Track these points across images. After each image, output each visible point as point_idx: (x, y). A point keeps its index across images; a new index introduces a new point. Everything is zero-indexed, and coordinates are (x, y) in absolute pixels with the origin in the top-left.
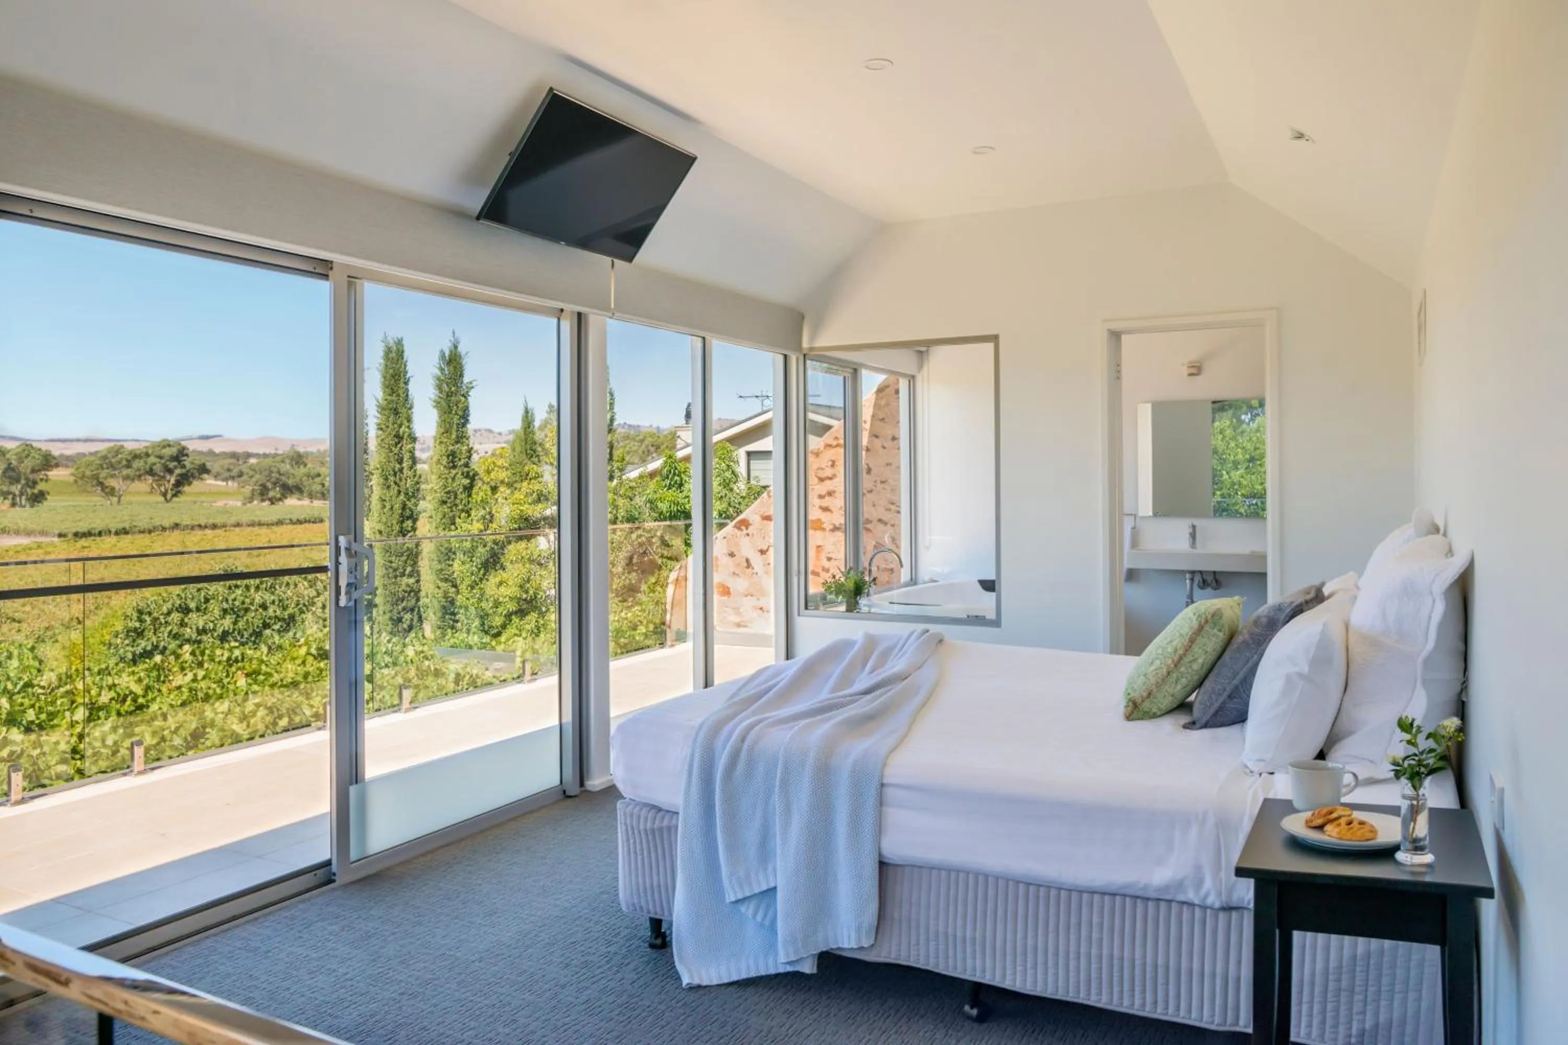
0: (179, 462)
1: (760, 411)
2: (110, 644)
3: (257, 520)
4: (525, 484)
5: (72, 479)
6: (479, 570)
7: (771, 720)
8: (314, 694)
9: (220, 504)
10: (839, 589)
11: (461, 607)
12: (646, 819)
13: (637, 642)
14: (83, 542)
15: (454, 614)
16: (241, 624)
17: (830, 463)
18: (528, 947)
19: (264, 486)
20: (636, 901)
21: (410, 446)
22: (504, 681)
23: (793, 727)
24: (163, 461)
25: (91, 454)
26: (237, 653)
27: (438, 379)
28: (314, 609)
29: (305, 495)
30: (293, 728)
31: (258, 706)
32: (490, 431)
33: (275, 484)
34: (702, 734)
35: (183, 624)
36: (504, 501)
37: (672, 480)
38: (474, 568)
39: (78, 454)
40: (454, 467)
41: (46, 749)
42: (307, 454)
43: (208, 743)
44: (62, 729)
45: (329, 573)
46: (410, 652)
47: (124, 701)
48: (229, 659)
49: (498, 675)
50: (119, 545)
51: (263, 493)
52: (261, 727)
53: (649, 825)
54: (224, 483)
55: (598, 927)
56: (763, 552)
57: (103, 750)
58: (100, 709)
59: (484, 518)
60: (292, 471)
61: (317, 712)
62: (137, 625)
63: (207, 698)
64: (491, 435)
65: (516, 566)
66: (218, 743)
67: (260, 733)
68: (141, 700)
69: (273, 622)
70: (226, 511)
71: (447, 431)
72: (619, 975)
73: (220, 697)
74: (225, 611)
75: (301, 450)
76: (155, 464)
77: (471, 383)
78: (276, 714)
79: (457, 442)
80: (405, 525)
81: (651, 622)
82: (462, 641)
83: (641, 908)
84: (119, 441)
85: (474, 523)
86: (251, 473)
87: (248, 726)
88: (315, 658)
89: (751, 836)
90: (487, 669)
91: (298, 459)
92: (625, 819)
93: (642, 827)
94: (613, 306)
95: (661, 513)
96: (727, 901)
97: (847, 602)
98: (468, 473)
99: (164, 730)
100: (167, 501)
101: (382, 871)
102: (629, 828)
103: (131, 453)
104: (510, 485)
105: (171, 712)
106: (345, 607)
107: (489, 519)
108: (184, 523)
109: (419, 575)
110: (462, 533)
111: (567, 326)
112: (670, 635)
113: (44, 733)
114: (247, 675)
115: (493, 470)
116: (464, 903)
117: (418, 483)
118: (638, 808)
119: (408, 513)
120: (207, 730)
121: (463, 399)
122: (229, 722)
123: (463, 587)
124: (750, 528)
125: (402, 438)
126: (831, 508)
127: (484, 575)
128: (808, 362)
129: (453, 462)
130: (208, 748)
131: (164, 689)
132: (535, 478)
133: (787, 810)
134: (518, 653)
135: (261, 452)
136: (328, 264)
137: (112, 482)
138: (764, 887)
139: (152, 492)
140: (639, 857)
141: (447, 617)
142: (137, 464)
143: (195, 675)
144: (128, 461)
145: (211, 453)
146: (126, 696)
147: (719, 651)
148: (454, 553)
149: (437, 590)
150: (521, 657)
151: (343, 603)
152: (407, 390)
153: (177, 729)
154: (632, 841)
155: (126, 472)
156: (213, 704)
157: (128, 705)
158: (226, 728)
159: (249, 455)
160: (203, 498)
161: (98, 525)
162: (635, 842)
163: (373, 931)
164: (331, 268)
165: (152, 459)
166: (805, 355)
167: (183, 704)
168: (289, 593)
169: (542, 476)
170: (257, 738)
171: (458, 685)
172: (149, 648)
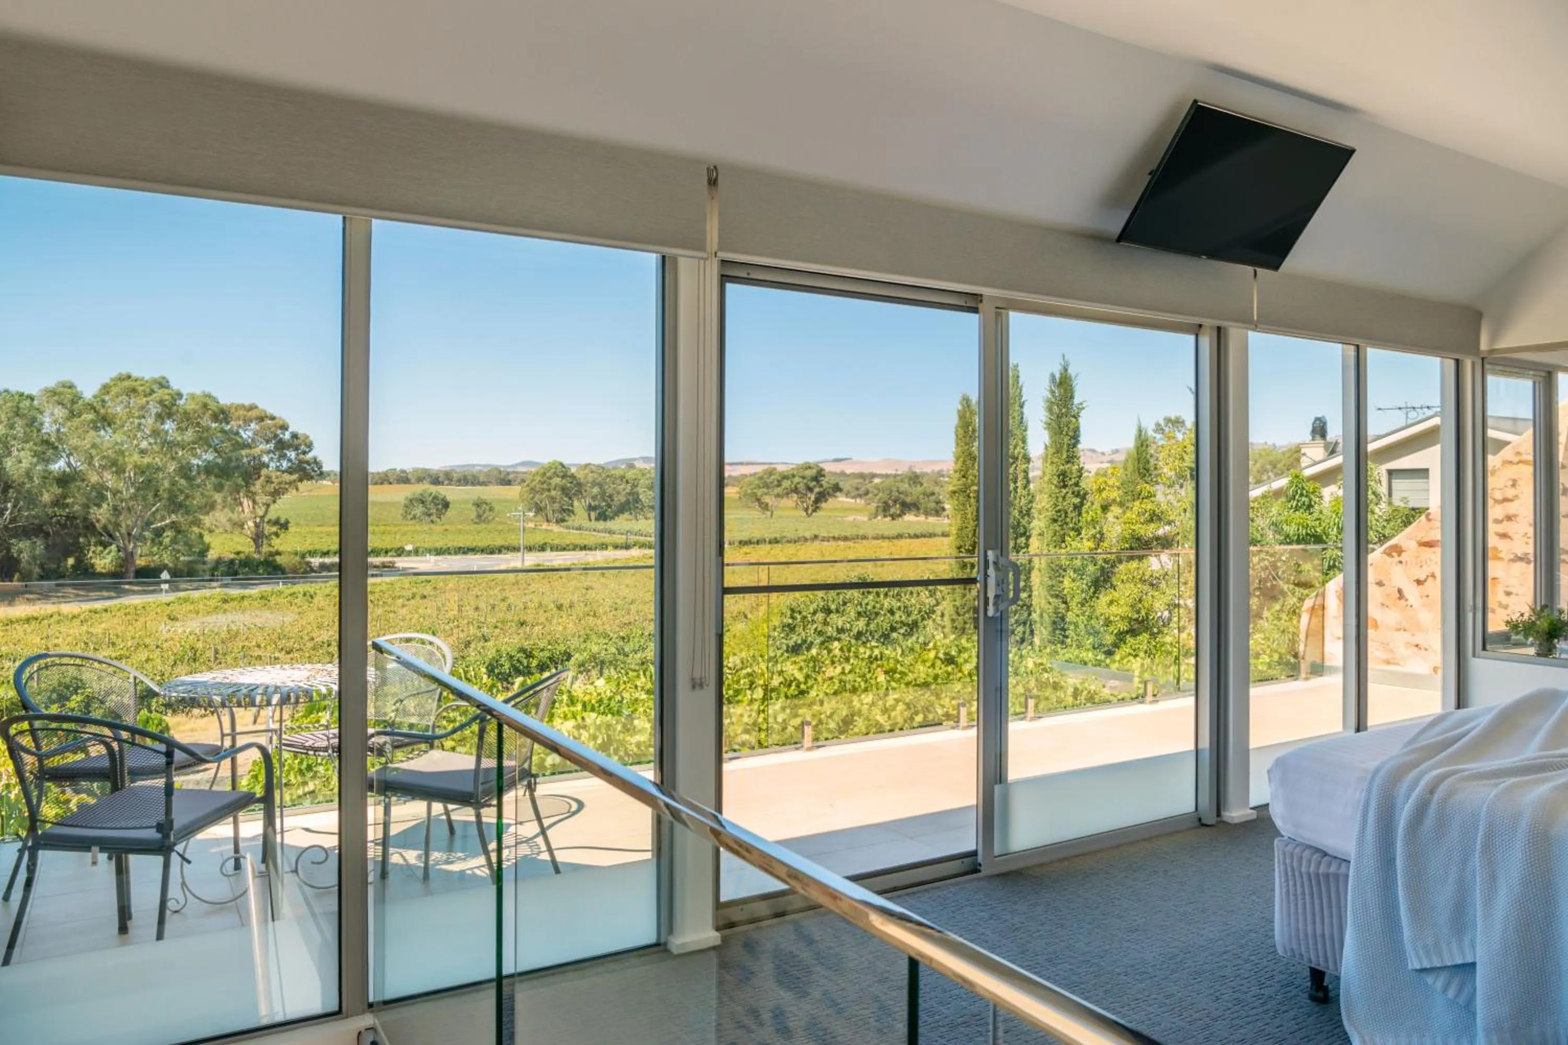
0: (818, 482)
1: (1404, 424)
2: (769, 636)
3: (880, 533)
4: (1137, 503)
5: (738, 495)
6: (1090, 587)
7: (1467, 773)
8: (943, 695)
9: (850, 518)
10: (1528, 628)
11: (1070, 623)
12: (1309, 862)
13: (1261, 672)
14: (746, 549)
15: (1064, 630)
16: (872, 627)
17: (1511, 483)
18: (1173, 972)
19: (886, 503)
20: (1295, 947)
21: (1024, 466)
22: (1123, 699)
23: (1497, 785)
24: (805, 481)
25: (751, 475)
26: (876, 652)
27: (1049, 401)
28: (934, 617)
29: (921, 511)
30: (925, 725)
31: (897, 701)
32: (1093, 451)
33: (895, 502)
34: (1378, 781)
35: (825, 623)
36: (1115, 520)
37: (1298, 501)
38: (1084, 586)
39: (742, 475)
40: (1065, 486)
41: (734, 719)
42: (924, 474)
43: (856, 730)
44: (744, 704)
45: (978, 585)
46: (1030, 663)
47: (790, 685)
48: (870, 657)
49: (1116, 693)
50: (772, 552)
51: (885, 509)
52: (900, 720)
53: (1312, 870)
54: (853, 501)
55: (1248, 966)
56: (1419, 582)
57: (775, 726)
58: (773, 690)
59: (1094, 537)
60: (909, 490)
61: (947, 712)
62: (790, 621)
63: (854, 690)
64: (1094, 455)
65: (1127, 585)
66: (864, 731)
67: (899, 726)
68: (803, 686)
69: (899, 626)
70: (854, 524)
71: (1058, 451)
72: (1277, 1022)
73: (866, 690)
74: (859, 614)
75: (918, 471)
76: (798, 483)
77: (1081, 404)
78: (913, 711)
79: (1068, 462)
80: (1019, 541)
81: (1276, 651)
82: (1077, 657)
83: (1301, 955)
84: (771, 464)
85: (1085, 541)
86: (876, 492)
87: (889, 717)
88: (943, 663)
89: (1443, 898)
90: (1104, 686)
91: (915, 479)
92: (1285, 859)
93: (1304, 869)
94: (1255, 318)
95: (1288, 536)
96: (1410, 967)
97: (1540, 645)
98: (1079, 492)
99: (821, 714)
100: (809, 516)
101: (1023, 869)
102: (1289, 869)
103: (780, 474)
104: (1121, 504)
105: (826, 699)
106: (993, 617)
107: (1100, 538)
108: (822, 535)
109: (1031, 591)
110: (1072, 552)
111: (1206, 342)
112: (1304, 667)
113: (731, 706)
114: (886, 673)
115: (1104, 489)
116: (1104, 914)
117: (1031, 502)
118: (1298, 850)
119: (1022, 530)
120: (856, 718)
121: (1074, 420)
122: (874, 713)
123: (1073, 604)
124: (1404, 554)
125: (1017, 458)
126: (1510, 534)
127: (1094, 593)
128: (1487, 366)
129: (1063, 481)
130: (857, 734)
131: (819, 679)
132: (1147, 498)
133: (1492, 878)
134: (1137, 673)
135: (884, 472)
136: (978, 297)
137: (767, 499)
138: (1459, 961)
139: (796, 508)
140: (1300, 902)
141: (1058, 632)
142: (786, 484)
143: (843, 668)
144: (779, 481)
145: (843, 474)
146: (791, 682)
147: (1374, 690)
148: (1065, 570)
149: (1047, 606)
150: (1140, 677)
151: (991, 612)
152: (1022, 413)
153: (832, 714)
154: (1291, 883)
155: (778, 490)
156: (860, 696)
157: (793, 690)
158: (871, 717)
159: (874, 476)
160: (837, 514)
161: (757, 535)
162: (1295, 885)
163: (1019, 925)
164: (981, 301)
165: (797, 479)
166: (1483, 359)
167: (835, 693)
168: (913, 601)
169: (1155, 496)
170: (897, 731)
171: (1076, 699)
172: (799, 642)
